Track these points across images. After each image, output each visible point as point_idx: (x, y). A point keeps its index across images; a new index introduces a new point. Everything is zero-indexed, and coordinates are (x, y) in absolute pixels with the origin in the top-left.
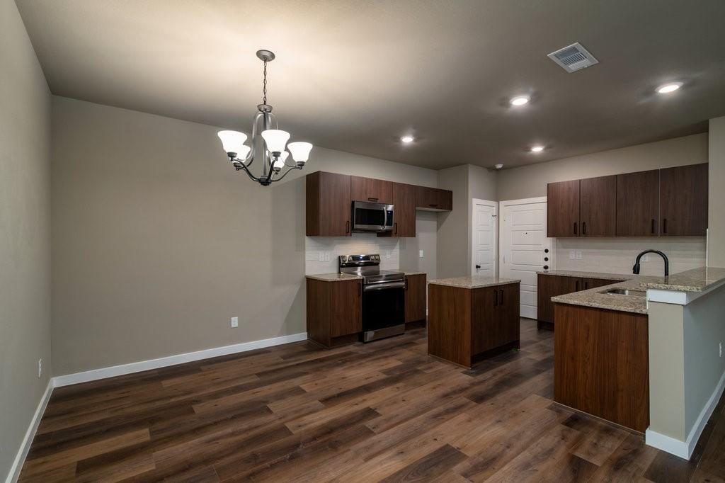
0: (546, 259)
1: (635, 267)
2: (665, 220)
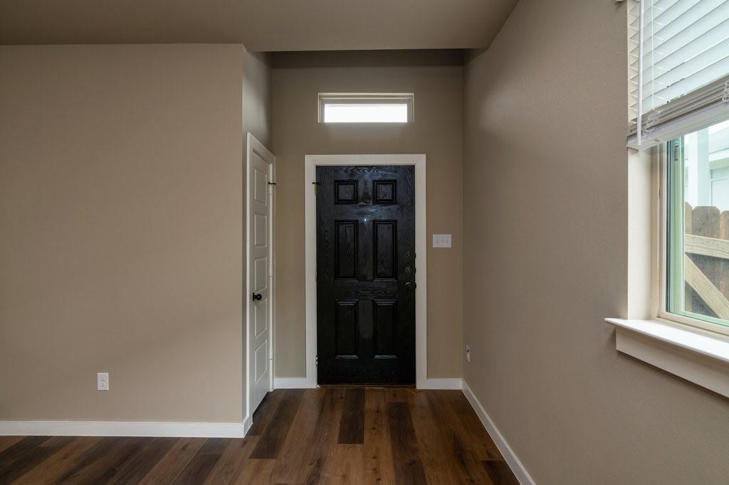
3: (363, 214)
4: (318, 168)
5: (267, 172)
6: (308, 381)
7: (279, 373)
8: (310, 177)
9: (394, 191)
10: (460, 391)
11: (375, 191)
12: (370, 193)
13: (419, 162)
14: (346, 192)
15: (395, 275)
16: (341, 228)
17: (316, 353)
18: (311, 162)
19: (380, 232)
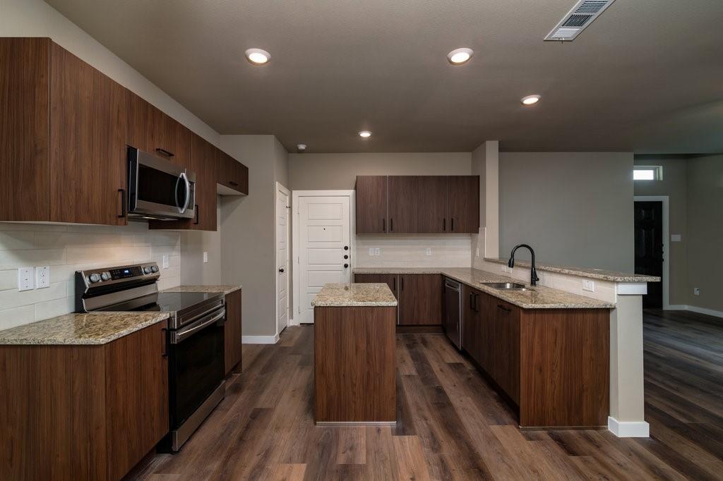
0: (346, 257)
1: (510, 261)
2: (452, 219)
13: (665, 200)
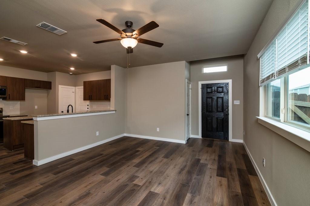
3: (214, 96)
4: (202, 84)
5: (189, 86)
6: (199, 136)
7: (192, 134)
8: (200, 87)
9: (223, 90)
10: (242, 143)
11: (217, 89)
12: (216, 90)
13: (230, 81)
14: (209, 90)
15: (223, 111)
16: (208, 99)
17: (201, 130)
18: (200, 83)
19: (218, 100)
